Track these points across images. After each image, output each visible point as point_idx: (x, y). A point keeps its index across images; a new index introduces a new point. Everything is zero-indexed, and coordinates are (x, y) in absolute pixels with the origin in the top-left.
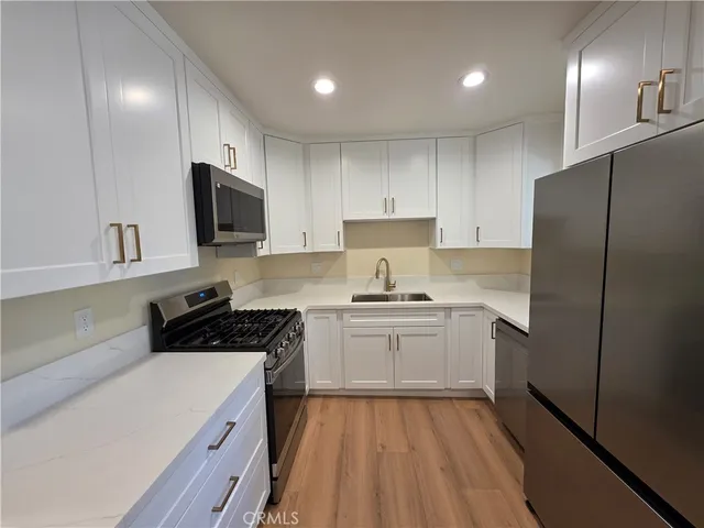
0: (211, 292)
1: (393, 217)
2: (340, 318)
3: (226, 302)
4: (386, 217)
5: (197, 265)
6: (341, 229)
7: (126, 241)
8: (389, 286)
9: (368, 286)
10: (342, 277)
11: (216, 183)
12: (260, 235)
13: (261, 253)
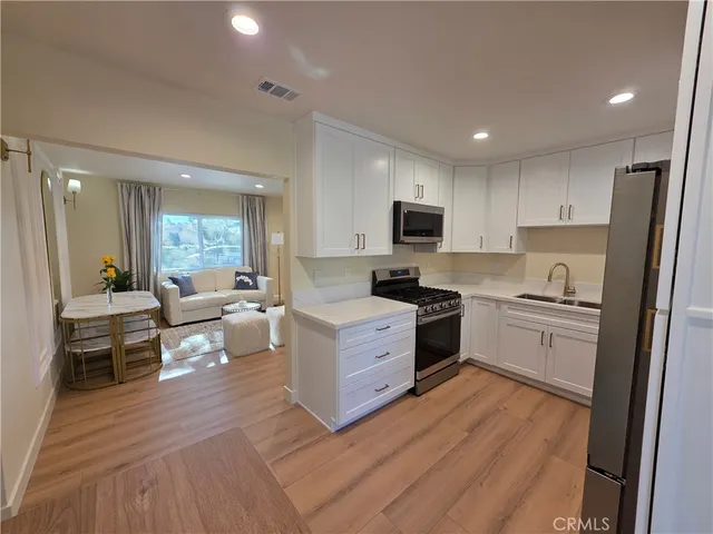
0: (406, 272)
1: (569, 223)
2: (498, 307)
3: (416, 280)
4: (562, 223)
5: (391, 253)
6: (514, 233)
7: (360, 239)
8: (568, 291)
9: (545, 288)
10: (520, 277)
11: (404, 210)
12: (438, 239)
13: (440, 250)
